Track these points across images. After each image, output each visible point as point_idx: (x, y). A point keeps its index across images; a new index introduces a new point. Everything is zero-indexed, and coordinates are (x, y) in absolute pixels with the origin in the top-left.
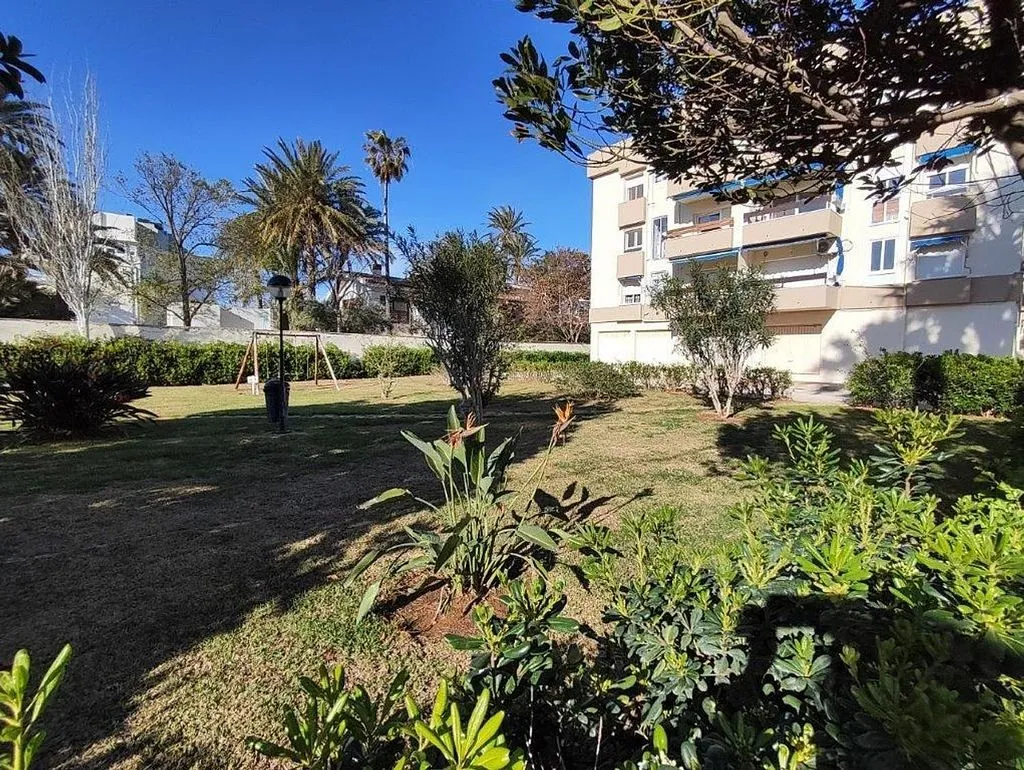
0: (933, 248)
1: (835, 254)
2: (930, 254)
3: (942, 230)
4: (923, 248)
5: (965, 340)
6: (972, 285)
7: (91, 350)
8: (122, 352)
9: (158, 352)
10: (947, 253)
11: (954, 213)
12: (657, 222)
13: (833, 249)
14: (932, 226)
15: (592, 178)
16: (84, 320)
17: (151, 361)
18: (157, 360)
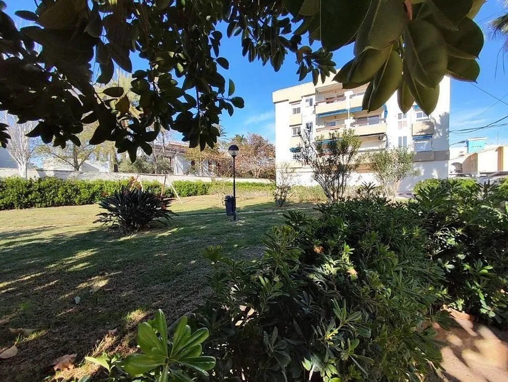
0: (420, 140)
1: (385, 141)
2: (419, 142)
3: (424, 134)
4: (417, 140)
5: (433, 174)
6: (435, 153)
7: (30, 186)
8: (48, 187)
9: (69, 186)
10: (424, 142)
11: (427, 127)
12: (307, 125)
13: (385, 139)
14: (420, 132)
15: (275, 103)
16: (25, 167)
17: (66, 191)
18: (69, 191)
